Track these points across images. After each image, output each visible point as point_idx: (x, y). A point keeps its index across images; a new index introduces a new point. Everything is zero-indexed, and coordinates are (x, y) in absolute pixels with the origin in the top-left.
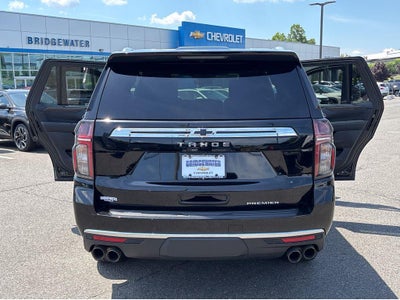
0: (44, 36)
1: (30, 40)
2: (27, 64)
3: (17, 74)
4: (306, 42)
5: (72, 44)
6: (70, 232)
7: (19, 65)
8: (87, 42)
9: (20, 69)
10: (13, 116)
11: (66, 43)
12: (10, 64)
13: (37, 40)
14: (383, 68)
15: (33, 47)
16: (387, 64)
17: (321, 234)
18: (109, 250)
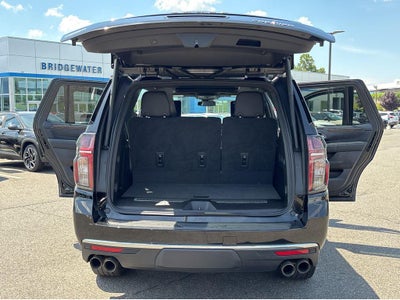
0: (57, 62)
1: (44, 66)
2: (40, 89)
3: (30, 98)
4: (316, 71)
5: (85, 70)
6: (72, 247)
7: (32, 90)
8: (100, 68)
9: (34, 94)
10: (23, 138)
11: (79, 69)
12: (24, 89)
13: (50, 65)
14: (393, 97)
15: (46, 72)
16: (397, 94)
17: (315, 248)
18: (106, 260)
